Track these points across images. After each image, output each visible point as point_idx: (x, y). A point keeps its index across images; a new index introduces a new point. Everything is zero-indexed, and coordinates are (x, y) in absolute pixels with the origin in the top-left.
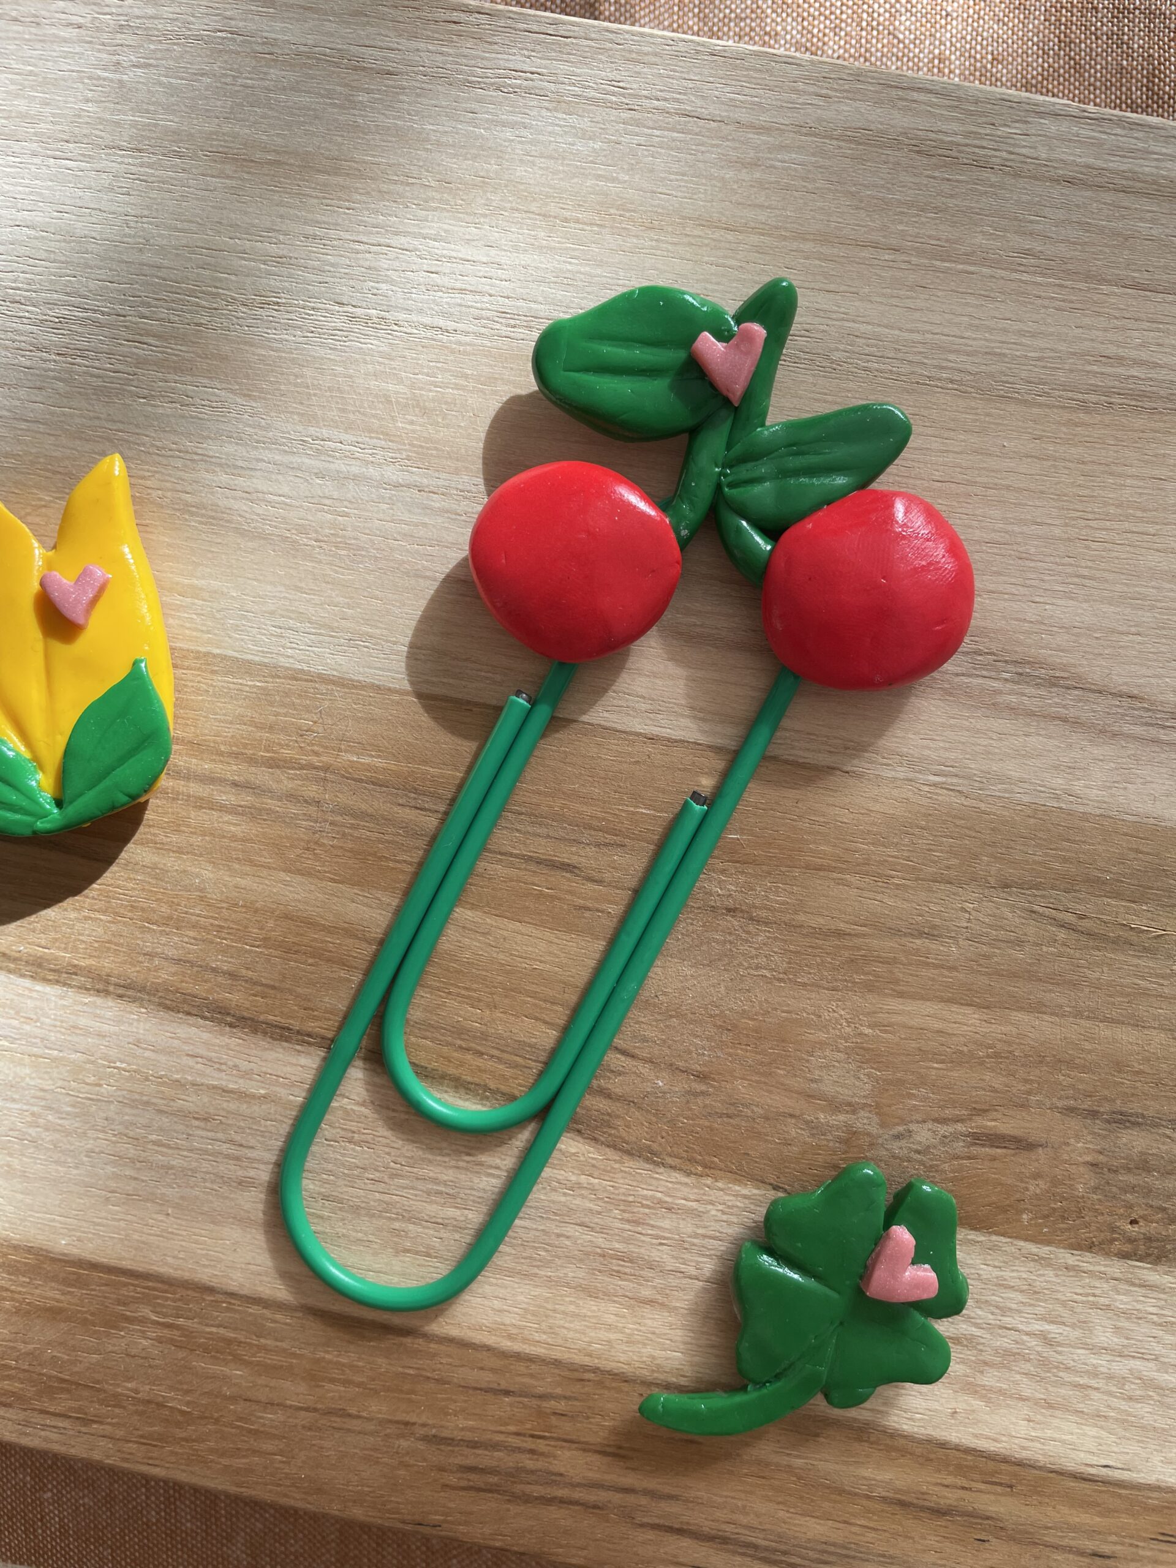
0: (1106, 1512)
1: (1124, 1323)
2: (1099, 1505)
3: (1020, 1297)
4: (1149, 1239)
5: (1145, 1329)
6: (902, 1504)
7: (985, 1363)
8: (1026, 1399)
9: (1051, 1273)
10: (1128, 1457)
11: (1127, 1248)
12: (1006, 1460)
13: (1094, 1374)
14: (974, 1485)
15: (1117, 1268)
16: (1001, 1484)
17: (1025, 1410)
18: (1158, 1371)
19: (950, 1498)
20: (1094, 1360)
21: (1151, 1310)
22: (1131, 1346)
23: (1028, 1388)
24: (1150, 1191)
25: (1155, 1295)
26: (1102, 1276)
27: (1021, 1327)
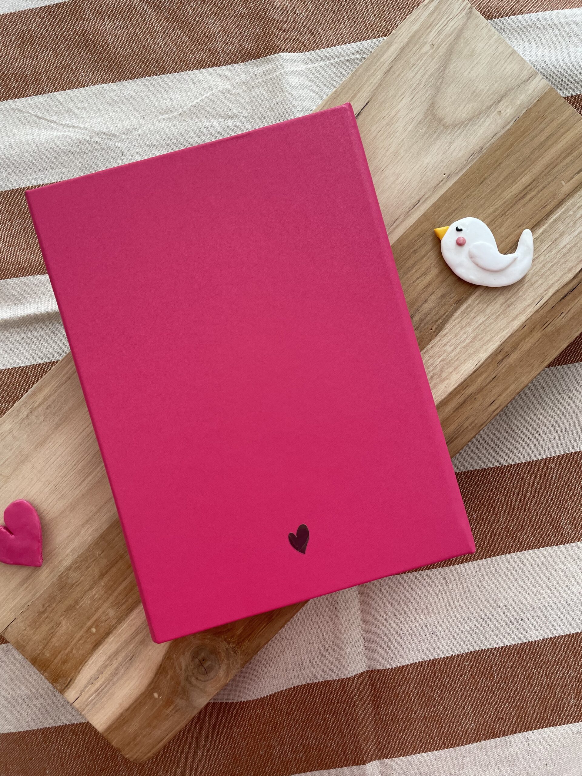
0: (485, 371)
1: (449, 344)
2: (483, 372)
3: (431, 360)
4: (436, 329)
5: (453, 341)
6: (457, 409)
7: (440, 375)
8: (452, 372)
9: (431, 351)
10: (477, 360)
11: (436, 333)
12: (462, 383)
13: (456, 356)
14: (463, 393)
15: (438, 338)
16: (466, 387)
17: (454, 373)
18: (463, 343)
19: (462, 399)
20: (453, 354)
21: (451, 336)
22: (455, 346)
23: (450, 370)
24: (427, 322)
25: (448, 334)
26: (438, 342)
27: (437, 363)
